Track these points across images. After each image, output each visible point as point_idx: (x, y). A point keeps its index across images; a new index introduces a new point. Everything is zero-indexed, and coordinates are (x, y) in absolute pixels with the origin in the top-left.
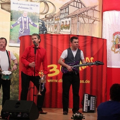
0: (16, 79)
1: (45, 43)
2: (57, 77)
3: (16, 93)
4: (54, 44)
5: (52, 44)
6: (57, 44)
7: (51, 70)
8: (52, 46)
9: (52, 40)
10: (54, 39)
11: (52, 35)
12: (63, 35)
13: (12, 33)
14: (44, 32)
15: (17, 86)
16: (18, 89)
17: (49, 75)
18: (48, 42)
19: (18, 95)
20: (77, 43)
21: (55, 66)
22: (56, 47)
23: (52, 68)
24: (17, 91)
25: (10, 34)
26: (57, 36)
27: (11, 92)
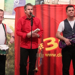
0: (11, 54)
1: (42, 15)
2: (55, 51)
3: (12, 68)
4: (52, 16)
5: (49, 15)
6: (55, 16)
7: (49, 44)
8: (49, 17)
9: (49, 11)
10: (52, 9)
11: (49, 6)
12: (62, 6)
13: (6, 4)
14: (41, 2)
15: (12, 61)
16: (14, 64)
17: (47, 49)
18: (46, 13)
19: (13, 71)
20: (71, 11)
21: (53, 39)
22: (54, 18)
23: (50, 41)
24: (12, 66)
25: (5, 5)
26: (55, 6)
27: (6, 68)
